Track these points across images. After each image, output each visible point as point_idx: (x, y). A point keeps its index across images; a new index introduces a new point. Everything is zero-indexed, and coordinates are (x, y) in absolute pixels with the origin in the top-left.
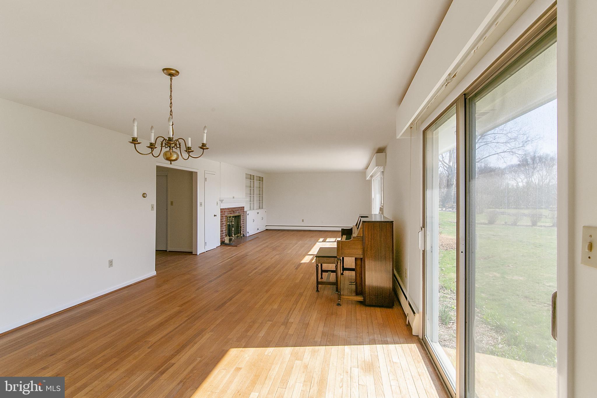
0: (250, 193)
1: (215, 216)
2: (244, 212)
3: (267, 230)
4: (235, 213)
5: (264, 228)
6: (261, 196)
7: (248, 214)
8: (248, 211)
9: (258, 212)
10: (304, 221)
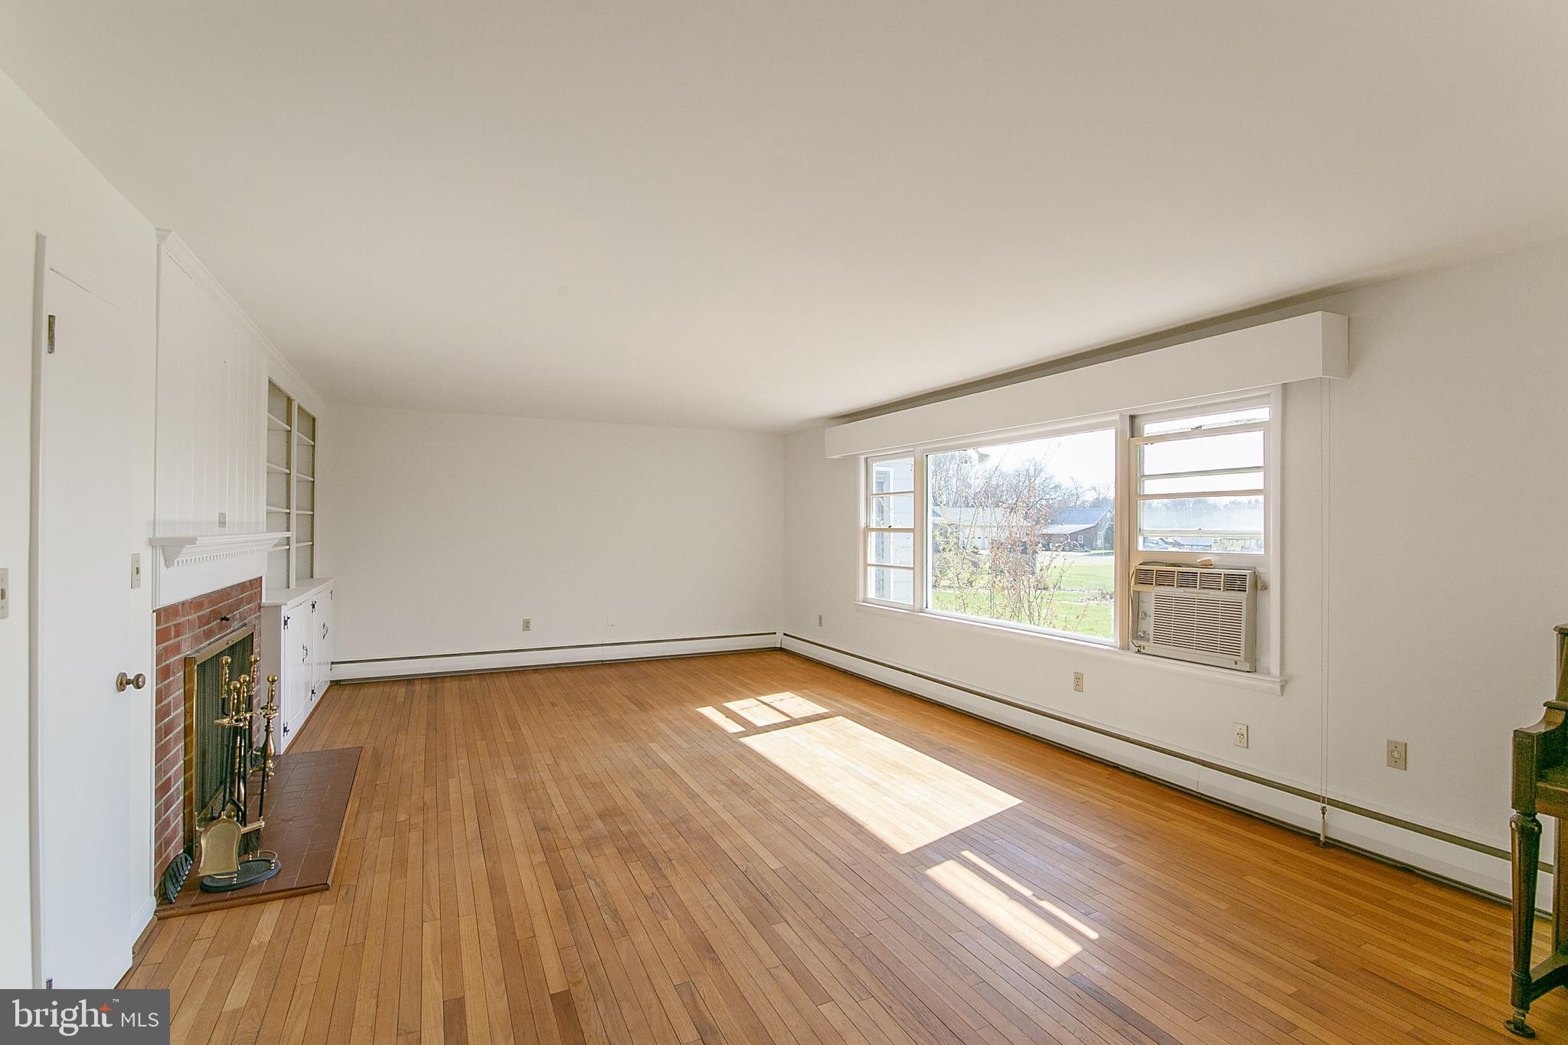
2: (263, 611)
3: (336, 684)
6: (312, 513)
7: (286, 623)
8: (286, 604)
9: (314, 599)
10: (531, 627)
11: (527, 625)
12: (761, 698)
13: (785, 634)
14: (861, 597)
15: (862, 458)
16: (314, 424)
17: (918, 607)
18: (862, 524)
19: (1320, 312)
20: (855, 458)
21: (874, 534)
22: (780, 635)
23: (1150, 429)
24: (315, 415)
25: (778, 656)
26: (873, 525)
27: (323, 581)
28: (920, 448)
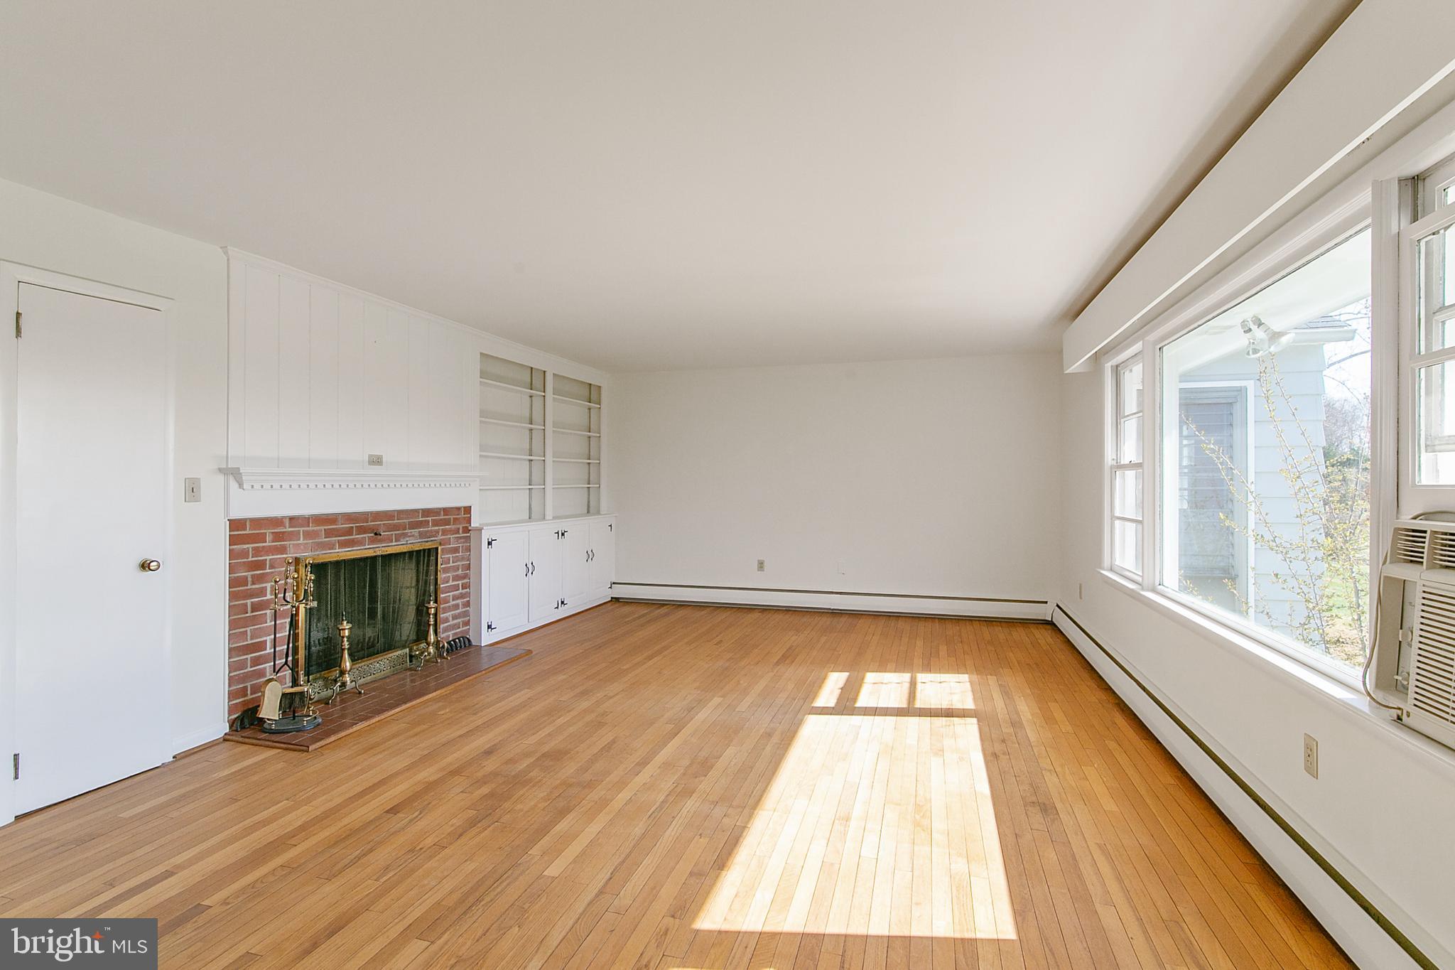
0: (531, 450)
1: (145, 566)
2: (467, 530)
3: (615, 600)
4: (381, 541)
5: (605, 595)
9: (564, 528)
10: (765, 568)
11: (761, 565)
13: (1058, 607)
14: (1107, 563)
15: (1108, 367)
17: (1147, 582)
18: (1109, 460)
22: (1051, 607)
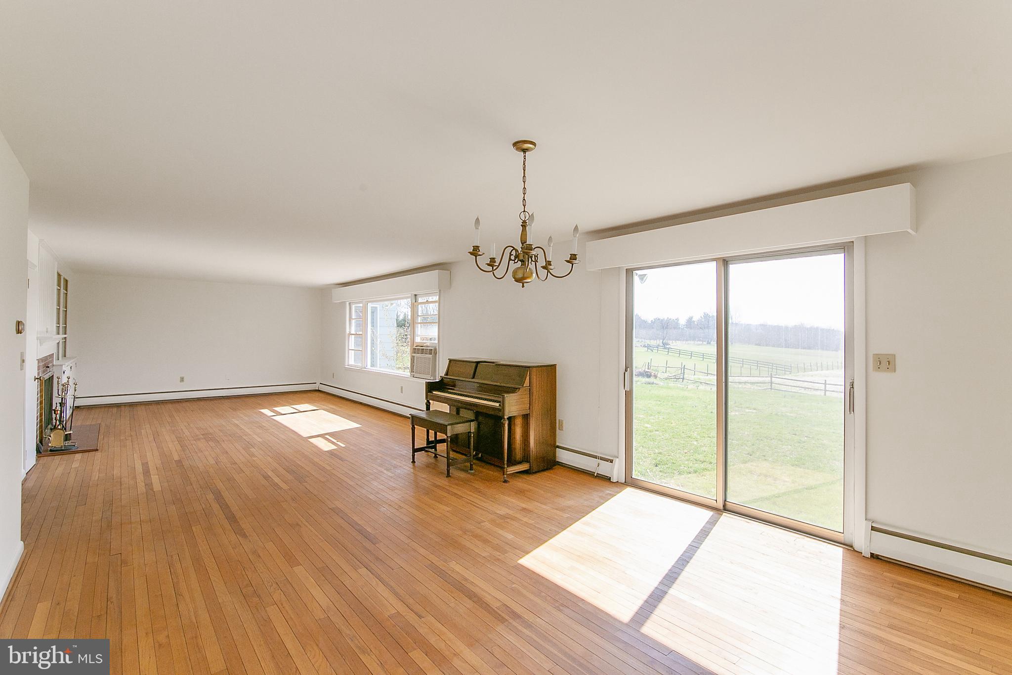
6: (65, 326)
7: (64, 373)
8: (65, 365)
9: (71, 365)
10: (185, 380)
11: (182, 380)
12: (293, 406)
13: (321, 384)
14: (347, 364)
15: (348, 303)
16: (67, 283)
17: (363, 366)
18: (348, 331)
19: (437, 271)
20: (344, 303)
21: (353, 336)
22: (318, 384)
23: (420, 300)
24: (67, 279)
25: (317, 394)
26: (353, 332)
27: (70, 358)
28: (365, 301)
